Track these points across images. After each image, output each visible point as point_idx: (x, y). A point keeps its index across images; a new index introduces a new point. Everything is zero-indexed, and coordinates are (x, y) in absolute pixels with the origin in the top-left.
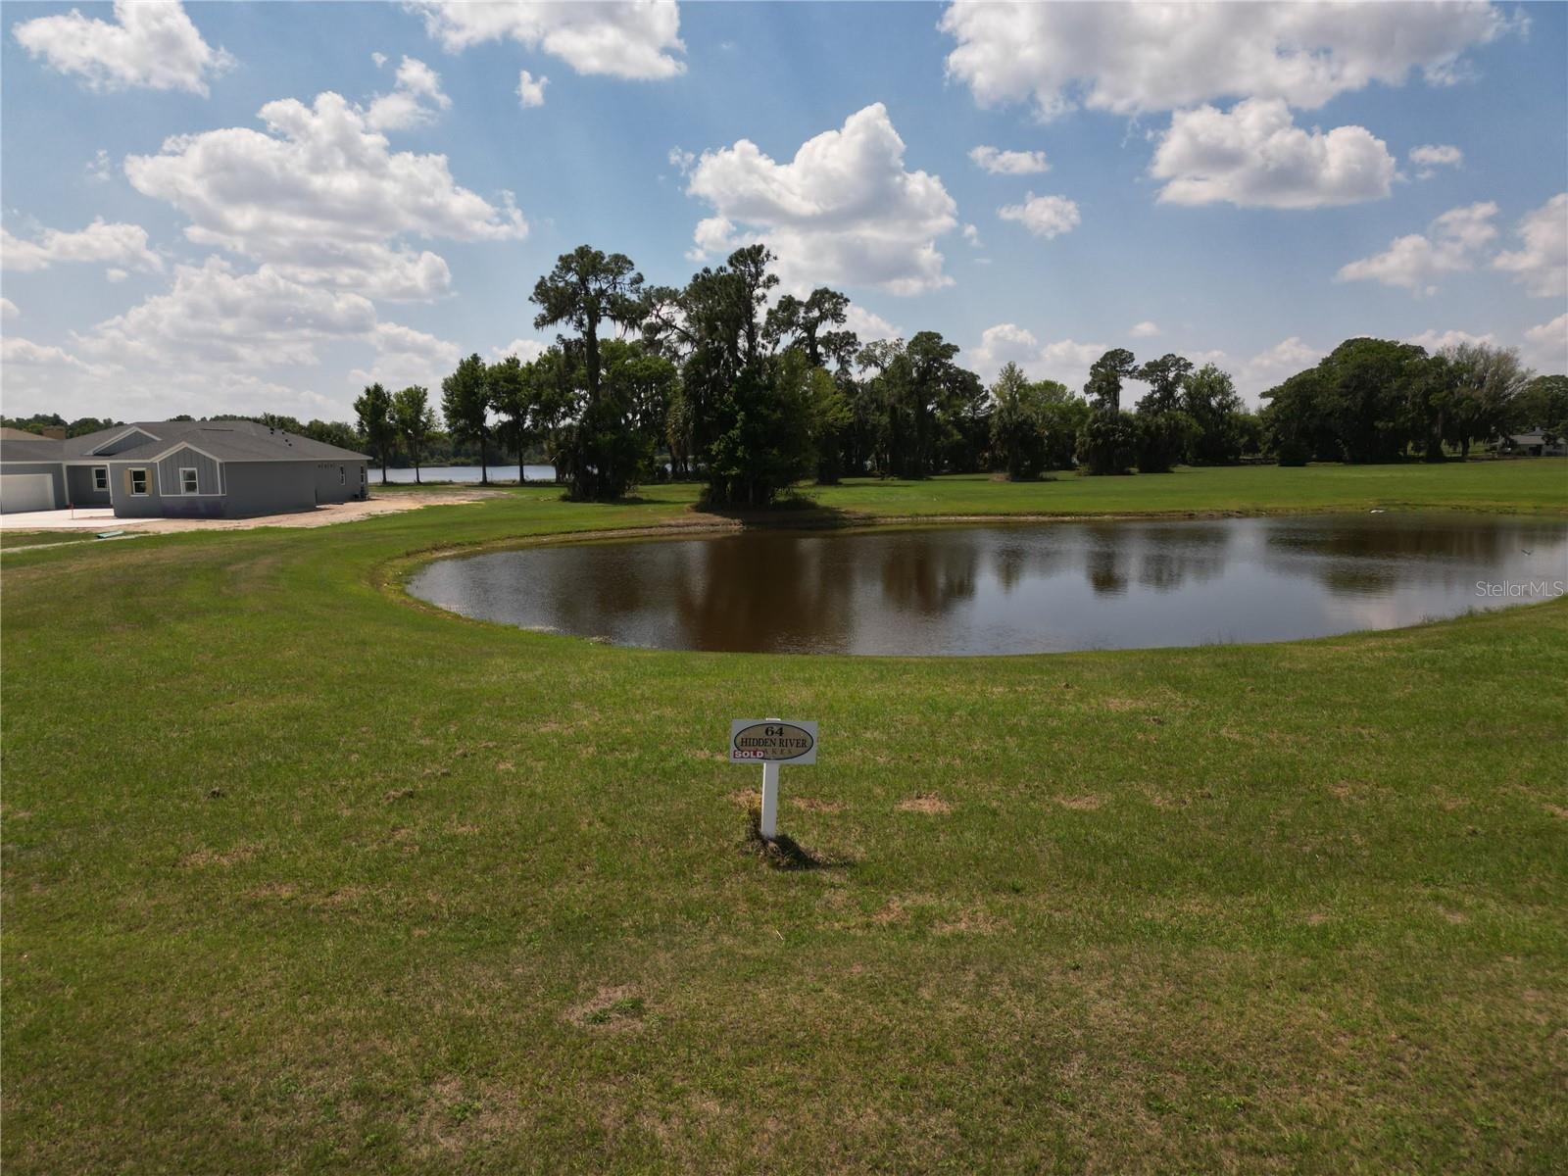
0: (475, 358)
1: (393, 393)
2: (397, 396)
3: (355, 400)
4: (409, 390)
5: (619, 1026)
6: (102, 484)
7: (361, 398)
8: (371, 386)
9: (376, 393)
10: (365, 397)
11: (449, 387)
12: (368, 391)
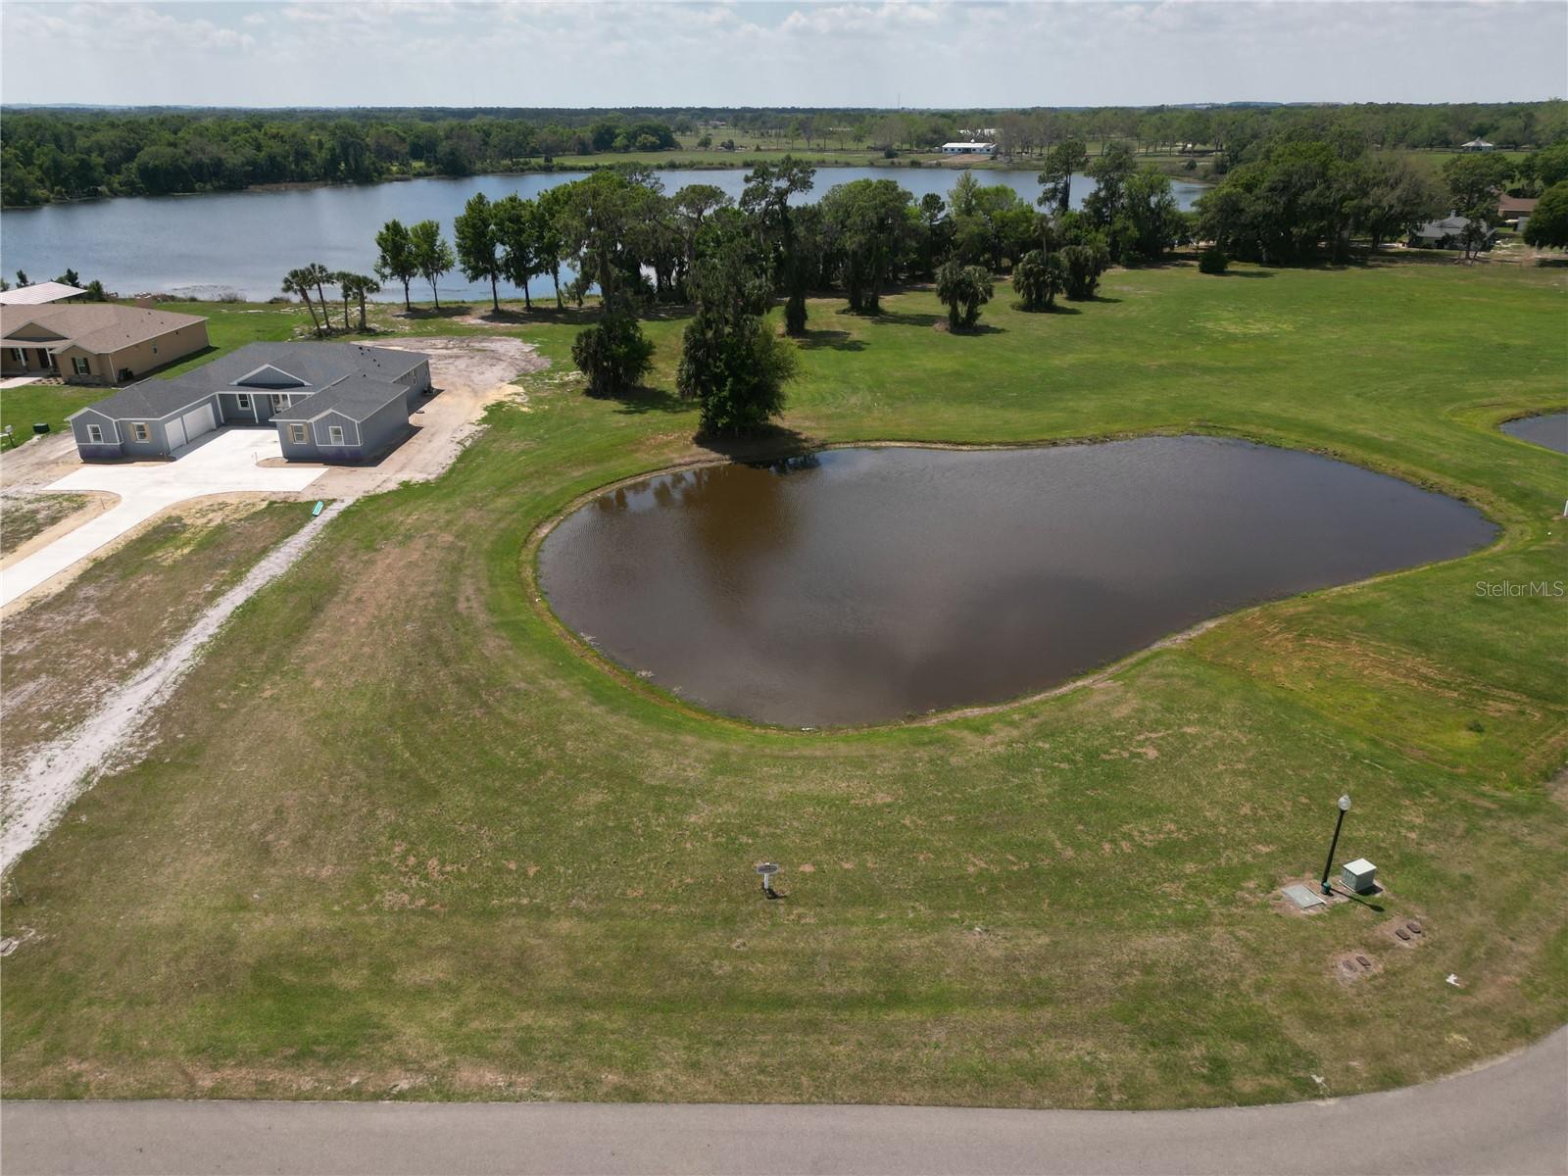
0: (481, 197)
1: (409, 228)
2: (415, 230)
3: (376, 235)
4: (424, 225)
5: (742, 949)
6: (244, 404)
7: (381, 234)
8: (389, 221)
9: (394, 229)
10: (384, 231)
11: (462, 226)
12: (387, 227)
